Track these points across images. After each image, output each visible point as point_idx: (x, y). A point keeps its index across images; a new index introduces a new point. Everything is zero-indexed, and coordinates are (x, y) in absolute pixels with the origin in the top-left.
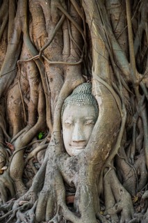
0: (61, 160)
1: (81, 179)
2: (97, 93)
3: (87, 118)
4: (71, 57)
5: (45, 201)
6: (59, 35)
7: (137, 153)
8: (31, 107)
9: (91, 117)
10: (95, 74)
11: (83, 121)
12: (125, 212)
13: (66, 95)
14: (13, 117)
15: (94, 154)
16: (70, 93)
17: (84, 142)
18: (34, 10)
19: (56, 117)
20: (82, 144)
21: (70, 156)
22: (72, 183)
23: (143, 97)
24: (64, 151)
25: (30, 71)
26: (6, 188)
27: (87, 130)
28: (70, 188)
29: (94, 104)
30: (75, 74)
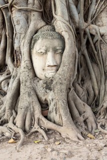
0: (35, 82)
2: (63, 30)
3: (58, 48)
4: (35, 6)
5: (25, 115)
9: (61, 48)
12: (90, 119)
13: (33, 33)
17: (57, 67)
20: (54, 68)
21: (41, 80)
22: (46, 100)
23: (85, 40)
30: (39, 19)
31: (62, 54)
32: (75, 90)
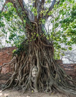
0: (31, 78)
1: (35, 81)
4: (34, 63)
5: (28, 85)
6: (33, 60)
7: (43, 77)
8: (27, 70)
10: (37, 65)
11: (36, 71)
12: (43, 87)
14: (24, 71)
15: (37, 76)
16: (34, 67)
17: (36, 74)
18: (30, 57)
19: (31, 71)
24: (32, 76)
25: (28, 65)
26: (21, 83)
27: (36, 72)
28: (33, 83)
29: (37, 69)
30: (34, 65)
31: (37, 72)
32: (40, 80)
